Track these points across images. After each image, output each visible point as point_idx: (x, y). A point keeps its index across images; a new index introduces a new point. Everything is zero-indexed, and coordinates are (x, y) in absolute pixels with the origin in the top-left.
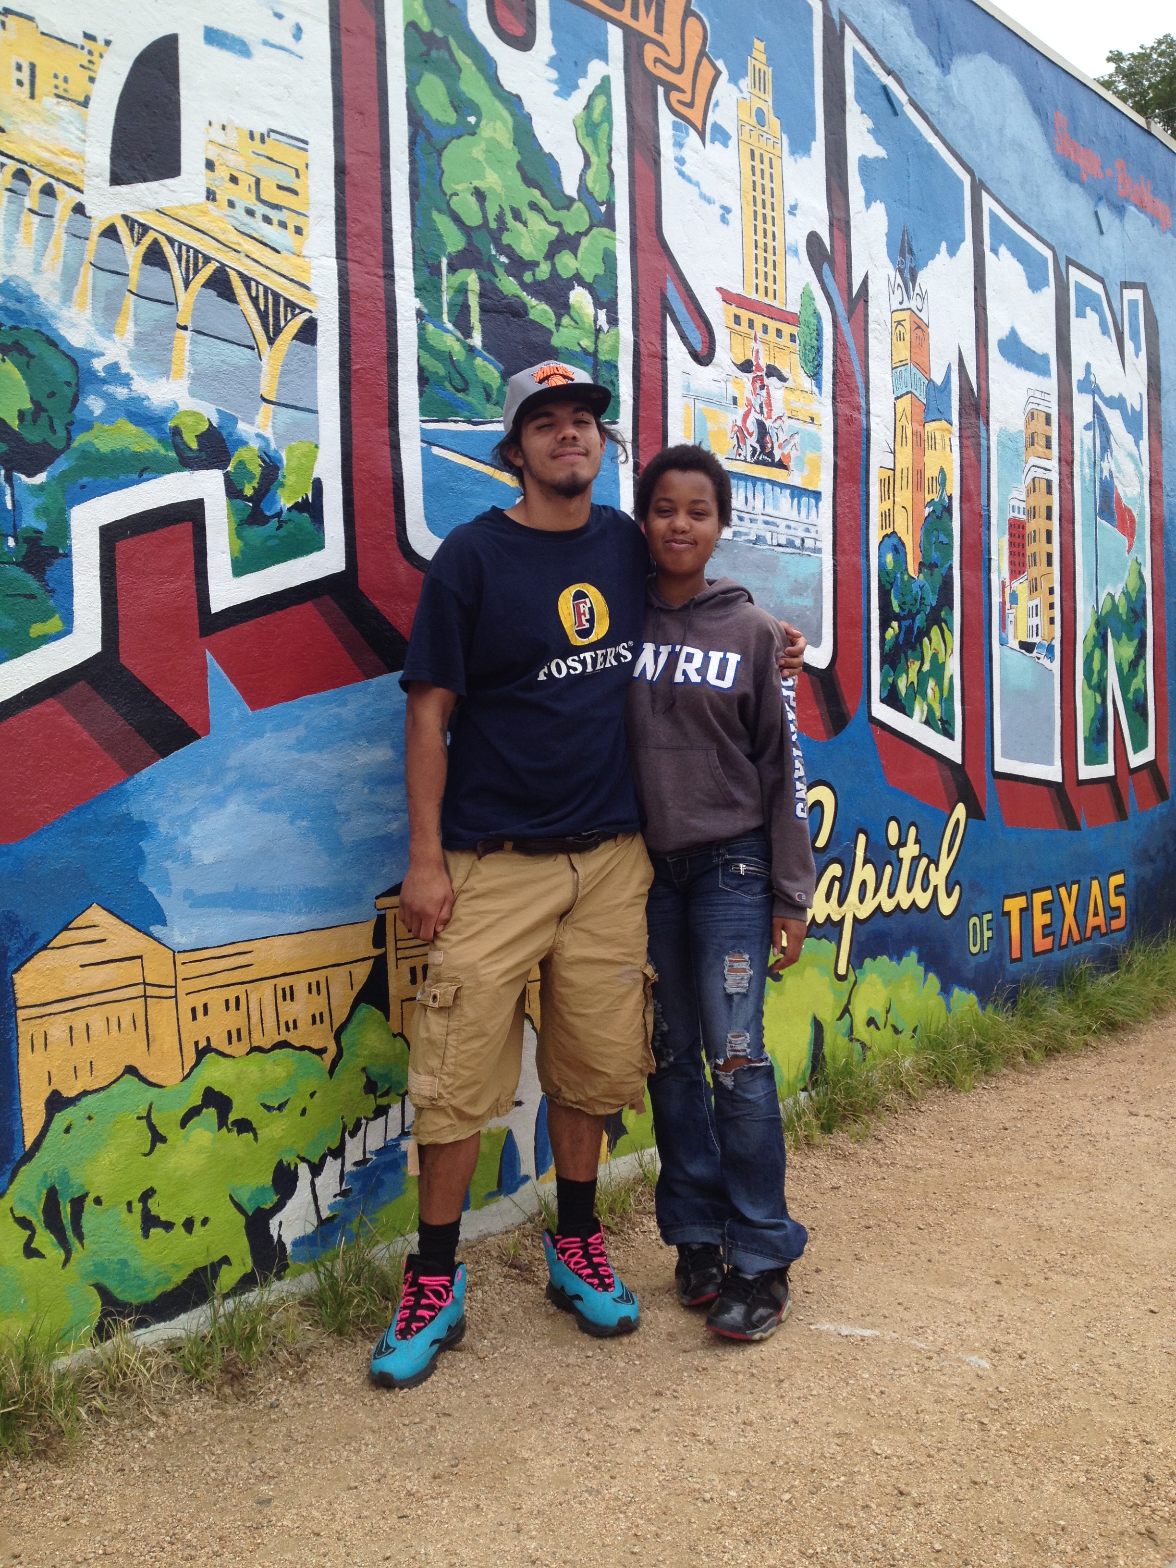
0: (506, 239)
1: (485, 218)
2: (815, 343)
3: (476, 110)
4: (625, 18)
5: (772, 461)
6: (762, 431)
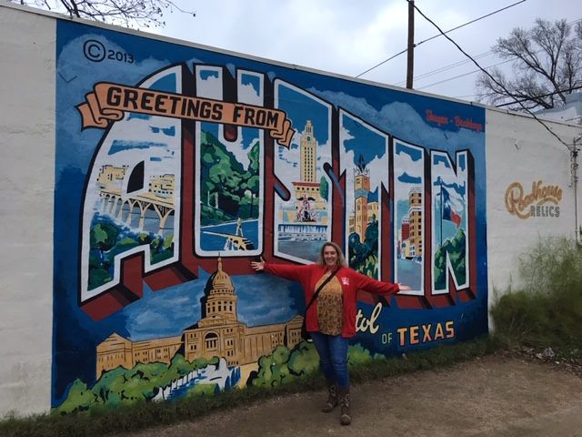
0: (226, 184)
1: (221, 181)
2: (326, 190)
3: (219, 158)
4: (265, 126)
5: (310, 221)
6: (306, 213)
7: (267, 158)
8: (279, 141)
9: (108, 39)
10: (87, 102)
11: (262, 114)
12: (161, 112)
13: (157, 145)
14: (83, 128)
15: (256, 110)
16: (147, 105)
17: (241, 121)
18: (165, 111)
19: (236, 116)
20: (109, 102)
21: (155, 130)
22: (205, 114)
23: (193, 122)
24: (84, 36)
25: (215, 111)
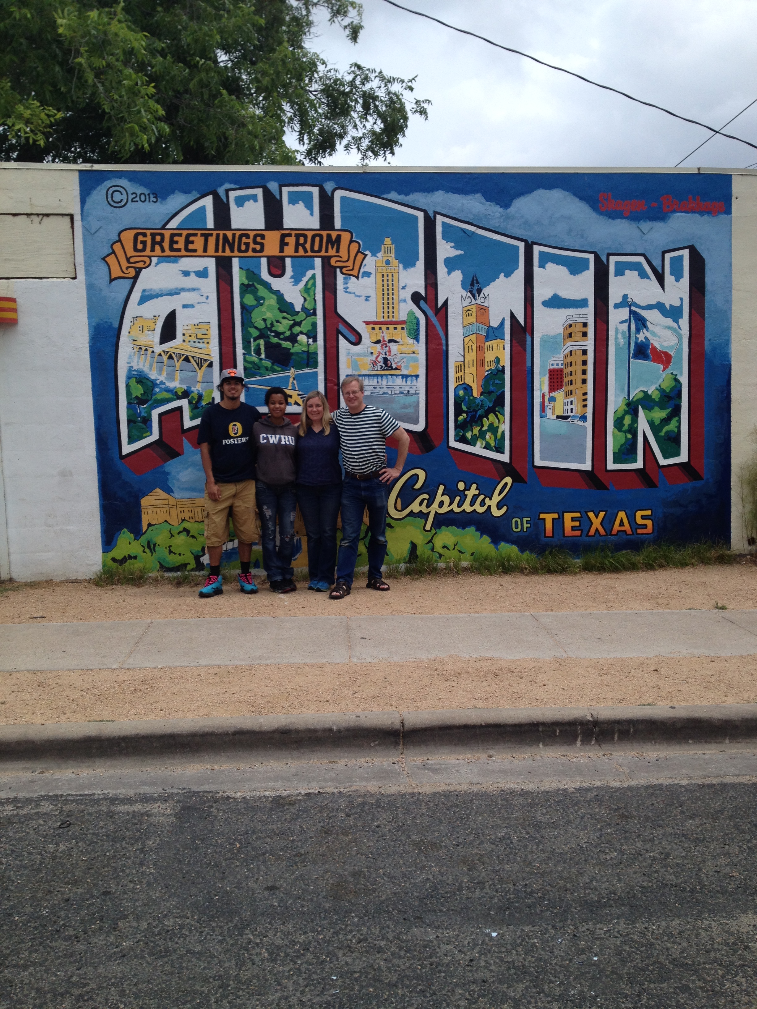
0: (273, 329)
1: (266, 325)
2: (415, 328)
3: (263, 299)
4: (323, 253)
5: (391, 368)
6: (386, 360)
7: (327, 293)
8: (344, 270)
9: (130, 180)
10: (114, 252)
11: (317, 239)
12: (190, 252)
13: (189, 290)
14: (111, 280)
15: (310, 234)
16: (175, 246)
17: (289, 250)
18: (195, 251)
19: (283, 244)
20: (136, 249)
21: (186, 274)
22: (243, 247)
23: (229, 259)
24: (106, 183)
25: (255, 242)
